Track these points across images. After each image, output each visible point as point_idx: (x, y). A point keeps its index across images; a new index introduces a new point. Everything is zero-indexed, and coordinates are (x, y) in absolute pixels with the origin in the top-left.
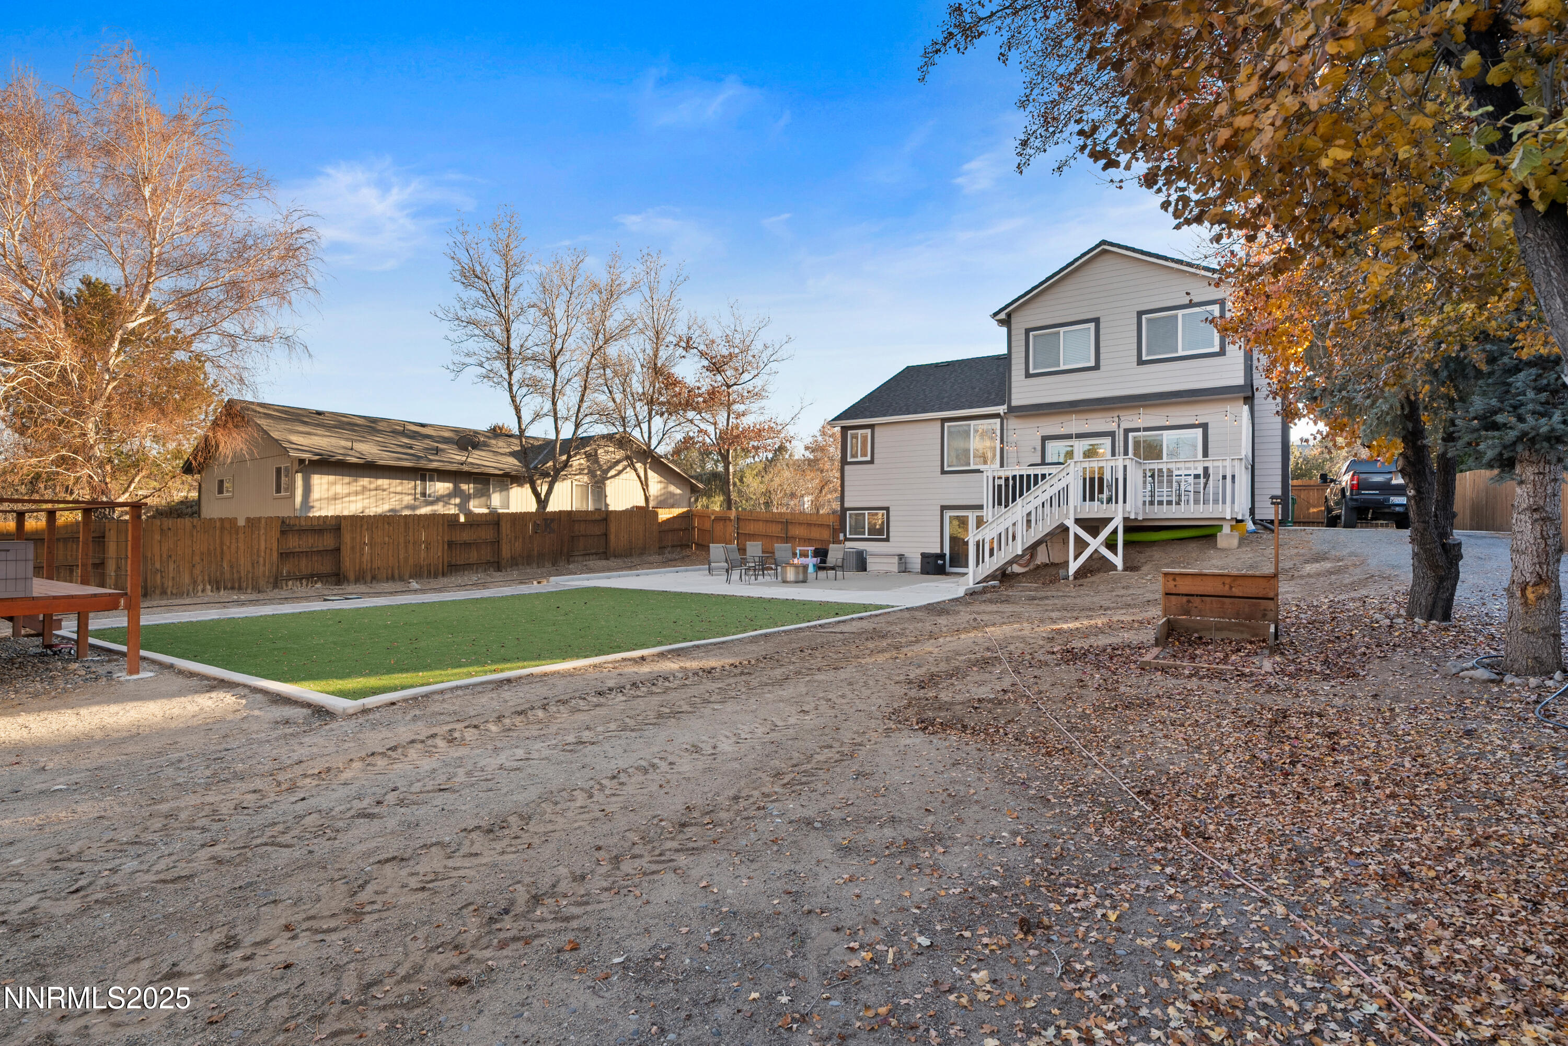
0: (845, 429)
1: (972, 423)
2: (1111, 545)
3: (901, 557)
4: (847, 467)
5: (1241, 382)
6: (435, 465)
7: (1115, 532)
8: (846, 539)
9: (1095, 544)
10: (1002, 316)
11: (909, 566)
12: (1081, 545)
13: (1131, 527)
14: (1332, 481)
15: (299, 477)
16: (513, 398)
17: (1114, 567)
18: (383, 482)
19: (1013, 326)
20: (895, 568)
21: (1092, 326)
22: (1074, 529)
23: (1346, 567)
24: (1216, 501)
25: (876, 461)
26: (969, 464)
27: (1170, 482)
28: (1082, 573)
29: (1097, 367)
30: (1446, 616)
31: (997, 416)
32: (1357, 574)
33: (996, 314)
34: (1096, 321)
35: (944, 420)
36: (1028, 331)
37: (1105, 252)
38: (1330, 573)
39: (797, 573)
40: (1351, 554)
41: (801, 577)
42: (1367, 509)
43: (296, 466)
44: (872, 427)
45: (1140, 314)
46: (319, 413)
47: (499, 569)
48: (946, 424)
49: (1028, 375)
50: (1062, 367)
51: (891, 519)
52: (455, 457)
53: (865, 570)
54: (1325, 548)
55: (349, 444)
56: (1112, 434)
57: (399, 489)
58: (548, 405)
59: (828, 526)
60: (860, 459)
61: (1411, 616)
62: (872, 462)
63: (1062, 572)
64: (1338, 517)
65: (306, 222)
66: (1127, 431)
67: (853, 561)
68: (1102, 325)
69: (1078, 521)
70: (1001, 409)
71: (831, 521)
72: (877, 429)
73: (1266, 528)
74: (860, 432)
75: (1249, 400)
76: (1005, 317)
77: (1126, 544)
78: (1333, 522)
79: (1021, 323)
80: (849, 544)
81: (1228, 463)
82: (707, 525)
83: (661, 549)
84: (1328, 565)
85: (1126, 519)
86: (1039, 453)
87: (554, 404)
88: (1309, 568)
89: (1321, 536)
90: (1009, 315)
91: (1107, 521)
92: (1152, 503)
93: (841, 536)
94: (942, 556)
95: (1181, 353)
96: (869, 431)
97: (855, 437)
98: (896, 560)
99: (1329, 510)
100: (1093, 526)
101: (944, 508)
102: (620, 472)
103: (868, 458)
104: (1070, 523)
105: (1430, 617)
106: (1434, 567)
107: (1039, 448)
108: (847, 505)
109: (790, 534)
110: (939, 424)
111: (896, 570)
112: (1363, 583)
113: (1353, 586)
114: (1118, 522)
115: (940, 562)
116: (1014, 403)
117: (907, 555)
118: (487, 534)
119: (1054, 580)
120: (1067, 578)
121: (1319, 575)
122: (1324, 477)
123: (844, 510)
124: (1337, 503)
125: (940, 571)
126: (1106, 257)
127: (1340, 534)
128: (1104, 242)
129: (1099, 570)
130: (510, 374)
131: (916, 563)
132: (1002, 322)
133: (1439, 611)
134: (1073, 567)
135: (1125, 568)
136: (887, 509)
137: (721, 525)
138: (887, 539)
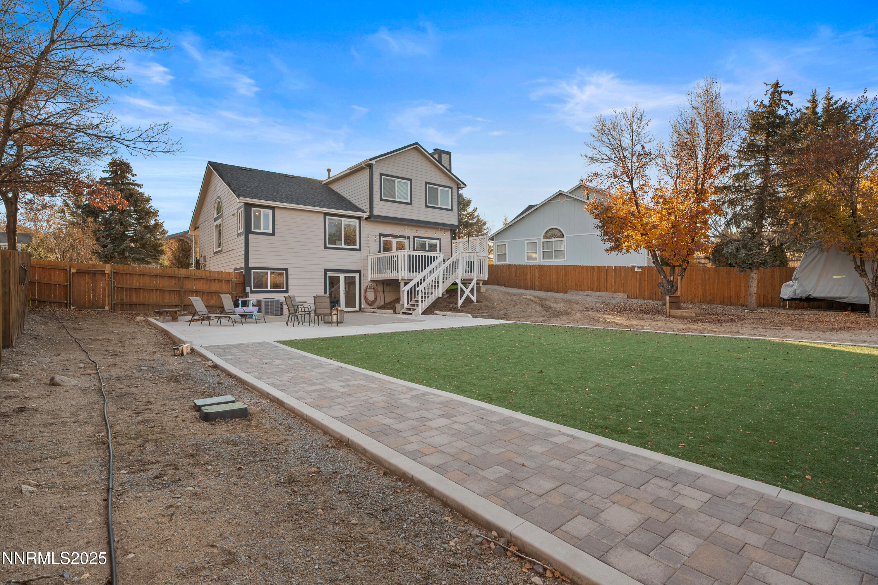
0: (250, 207)
1: (343, 219)
4: (250, 236)
8: (252, 292)
9: (467, 291)
17: (473, 301)
19: (374, 170)
21: (409, 182)
22: (460, 284)
25: (277, 233)
26: (341, 244)
29: (411, 204)
31: (358, 218)
34: (411, 180)
35: (326, 214)
36: (381, 175)
37: (416, 148)
44: (273, 208)
45: (426, 183)
48: (327, 217)
49: (381, 199)
50: (396, 199)
51: (290, 277)
56: (409, 238)
60: (262, 231)
62: (273, 234)
66: (414, 237)
70: (365, 215)
72: (277, 211)
74: (263, 211)
75: (452, 231)
79: (378, 169)
80: (253, 296)
86: (378, 243)
93: (248, 290)
95: (439, 206)
96: (270, 211)
97: (258, 214)
101: (326, 270)
103: (270, 231)
104: (459, 281)
107: (378, 240)
108: (251, 265)
110: (322, 216)
114: (475, 281)
116: (374, 213)
120: (457, 307)
123: (248, 268)
134: (460, 302)
135: (478, 301)
136: (287, 270)
137: (88, 278)
138: (286, 291)
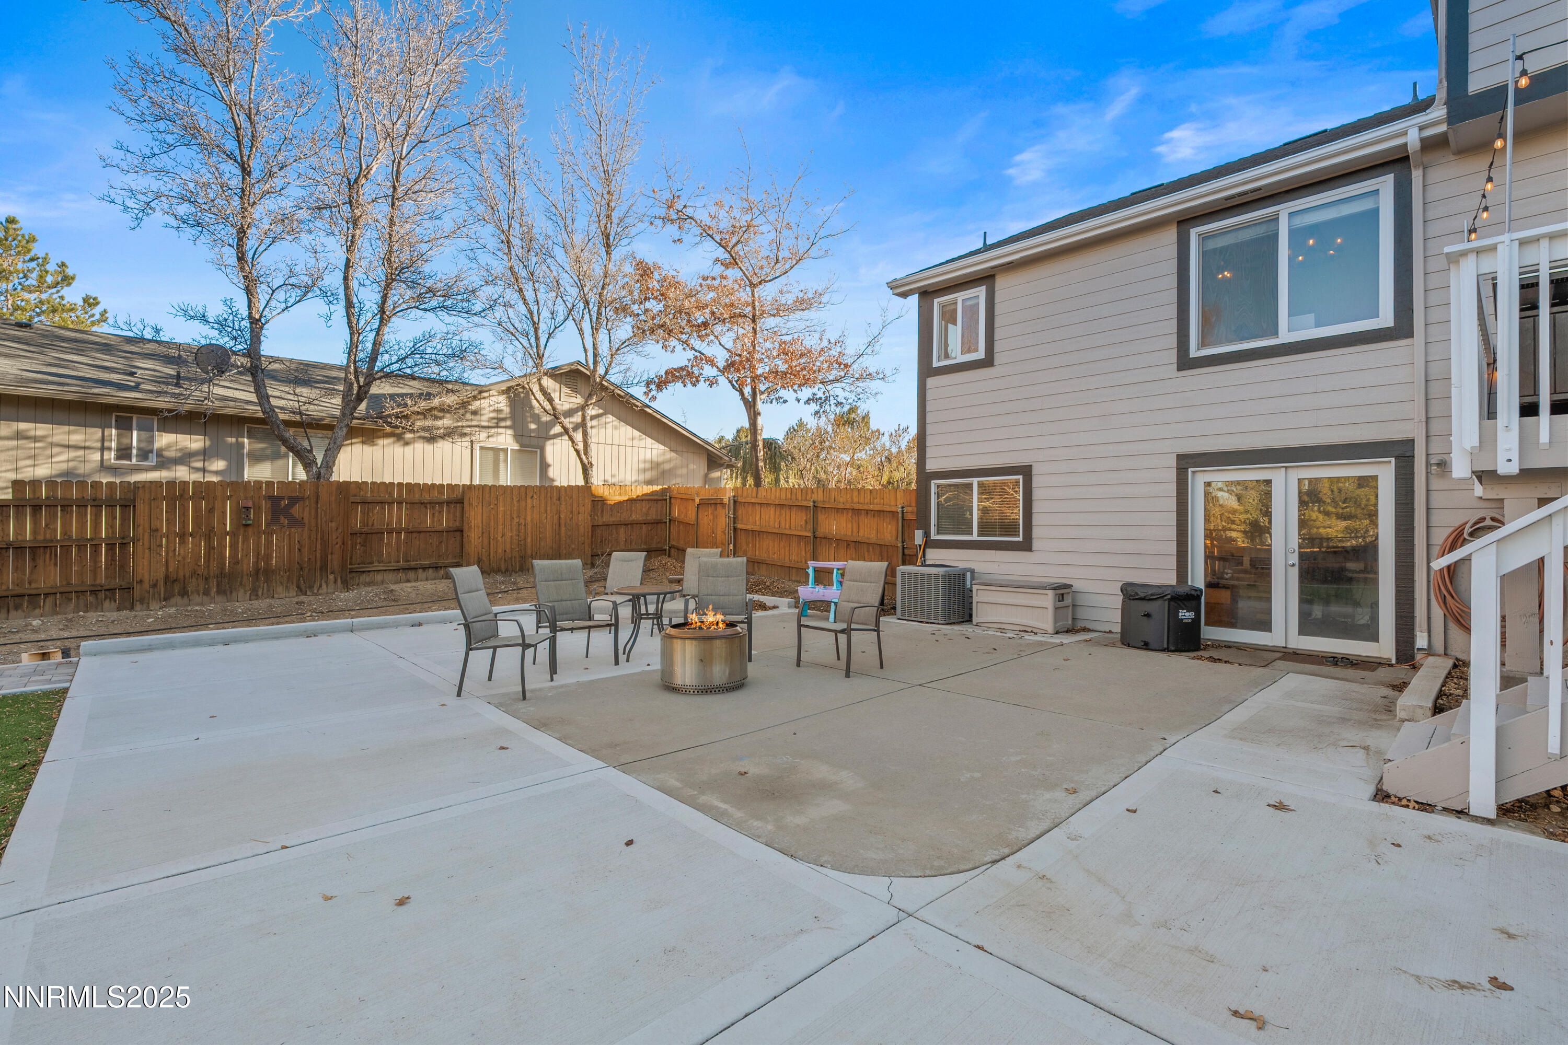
0: (924, 294)
1: (1286, 208)
3: (1062, 591)
4: (931, 382)
8: (929, 543)
11: (1082, 614)
18: (34, 427)
20: (1046, 621)
25: (998, 359)
26: (1276, 333)
35: (1187, 223)
39: (704, 661)
41: (719, 673)
44: (987, 280)
48: (1194, 233)
51: (1037, 494)
53: (968, 618)
57: (69, 440)
59: (894, 513)
60: (961, 358)
62: (988, 361)
67: (937, 597)
71: (896, 503)
72: (1000, 283)
74: (960, 295)
80: (934, 555)
93: (919, 537)
96: (980, 292)
98: (1048, 600)
101: (1188, 462)
103: (980, 354)
108: (932, 466)
109: (821, 532)
110: (1170, 235)
111: (1048, 624)
115: (1185, 615)
117: (1077, 585)
123: (925, 477)
125: (1185, 638)
131: (1108, 610)
136: (1026, 471)
138: (1026, 546)
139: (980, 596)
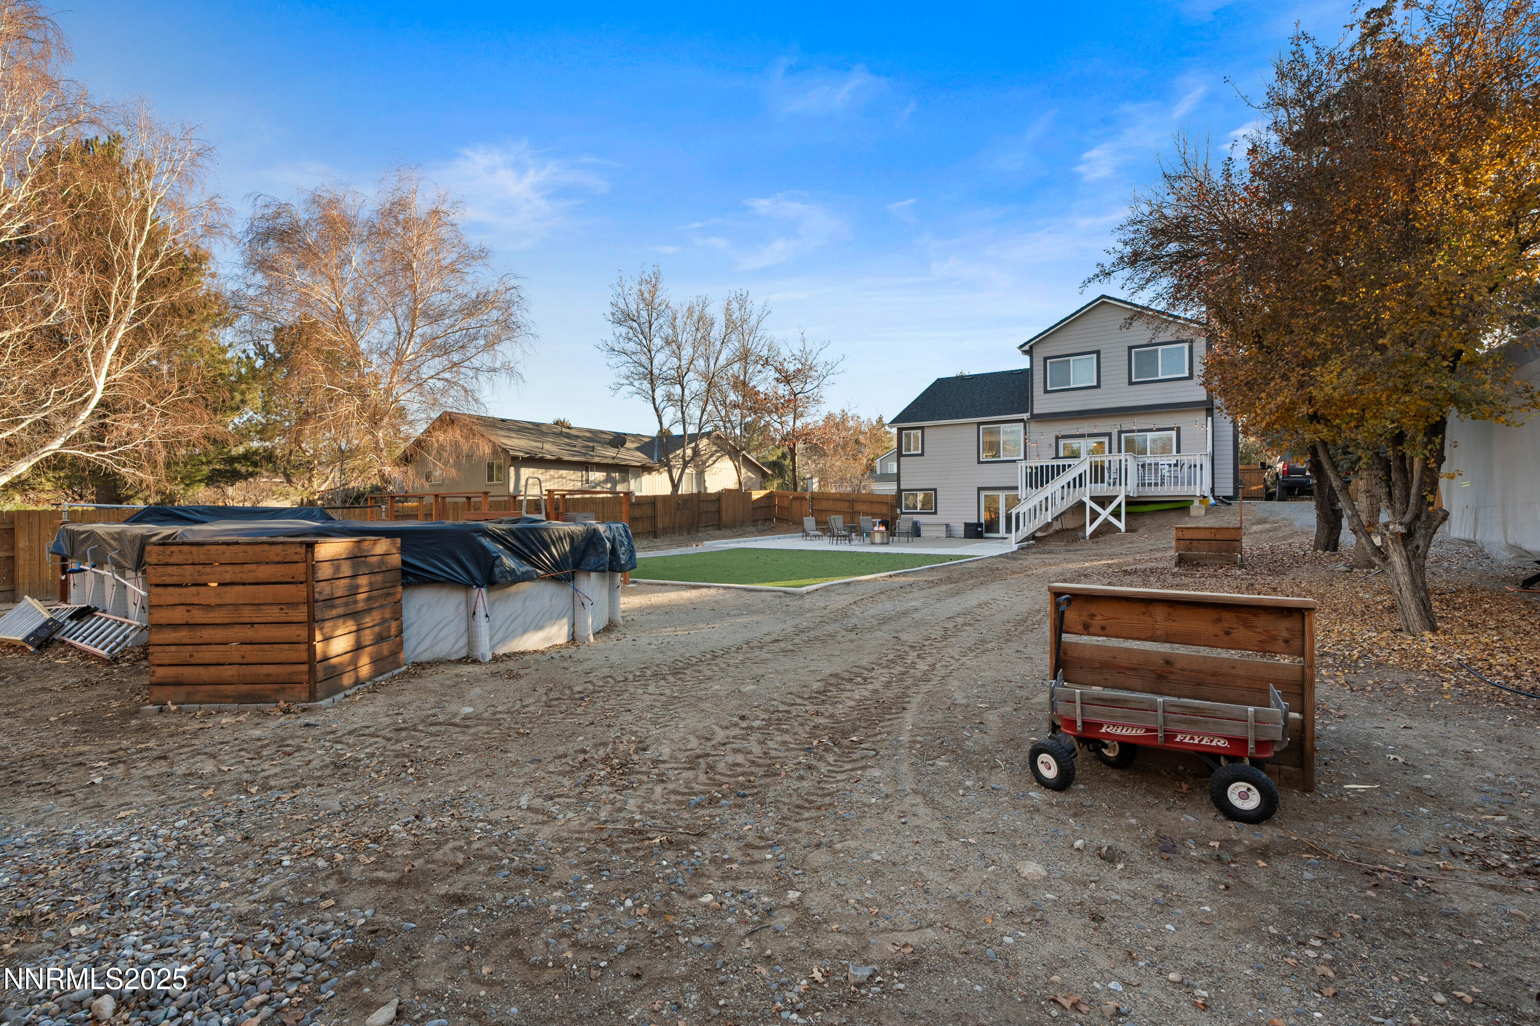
0: (900, 430)
1: (1002, 426)
2: (1116, 514)
3: (947, 526)
4: (902, 459)
5: (1204, 398)
6: (597, 460)
7: (1119, 505)
8: (902, 513)
9: (1105, 514)
10: (1027, 348)
11: (954, 532)
12: (1095, 515)
13: (1130, 502)
14: (1270, 467)
15: (512, 469)
16: (656, 409)
17: (1119, 530)
18: (563, 472)
19: (1034, 355)
20: (944, 534)
21: (1095, 356)
22: (1090, 504)
23: (1280, 527)
24: (1189, 484)
25: (925, 454)
26: (999, 456)
27: (1156, 470)
28: (1096, 534)
29: (1098, 386)
30: (1335, 549)
31: (1022, 420)
32: (1287, 531)
33: (1021, 347)
34: (1098, 353)
35: (979, 424)
36: (1045, 359)
37: (1104, 302)
38: (1269, 531)
40: (1283, 519)
42: (1294, 488)
43: (509, 462)
44: (922, 428)
45: (1130, 348)
46: (503, 420)
47: (655, 537)
48: (981, 427)
49: (1046, 391)
50: (1072, 386)
51: (939, 496)
52: (609, 454)
53: (919, 535)
54: (1265, 515)
55: (540, 445)
56: (1109, 435)
57: (572, 477)
58: (679, 415)
60: (912, 452)
61: (1315, 549)
62: (922, 454)
63: (1080, 534)
64: (1274, 493)
65: (514, 283)
66: (1120, 433)
67: (908, 529)
68: (1102, 356)
69: (1092, 498)
70: (1025, 416)
72: (926, 430)
73: (1222, 502)
74: (912, 432)
75: (1210, 411)
76: (1029, 349)
77: (1127, 513)
78: (1270, 497)
79: (1039, 354)
80: (905, 517)
81: (1198, 457)
82: (786, 503)
83: (755, 522)
84: (1267, 526)
85: (1127, 497)
86: (1054, 448)
87: (683, 413)
88: (1255, 528)
89: (1262, 507)
90: (1031, 347)
91: (1113, 498)
92: (1143, 485)
93: (898, 511)
94: (979, 525)
95: (1160, 377)
96: (920, 432)
97: (908, 436)
98: (943, 528)
99: (1267, 488)
100: (1103, 501)
101: (980, 489)
102: (714, 462)
103: (919, 452)
104: (1086, 499)
105: (1326, 550)
106: (1328, 522)
107: (1054, 445)
108: (902, 487)
109: (855, 510)
110: (975, 426)
111: (944, 536)
112: (1291, 536)
113: (1284, 538)
114: (1121, 499)
116: (1035, 412)
117: (952, 524)
118: (647, 511)
119: (1076, 540)
120: (1084, 538)
121: (1262, 532)
122: (1263, 464)
123: (900, 491)
124: (1272, 484)
125: (979, 536)
126: (1104, 307)
127: (1276, 505)
128: (1103, 296)
129: (1107, 532)
130: (653, 391)
131: (960, 530)
132: (1025, 352)
133: (1331, 546)
134: (1089, 530)
135: (1127, 531)
136: (935, 490)
137: (798, 503)
138: (935, 513)
139: (922, 528)
